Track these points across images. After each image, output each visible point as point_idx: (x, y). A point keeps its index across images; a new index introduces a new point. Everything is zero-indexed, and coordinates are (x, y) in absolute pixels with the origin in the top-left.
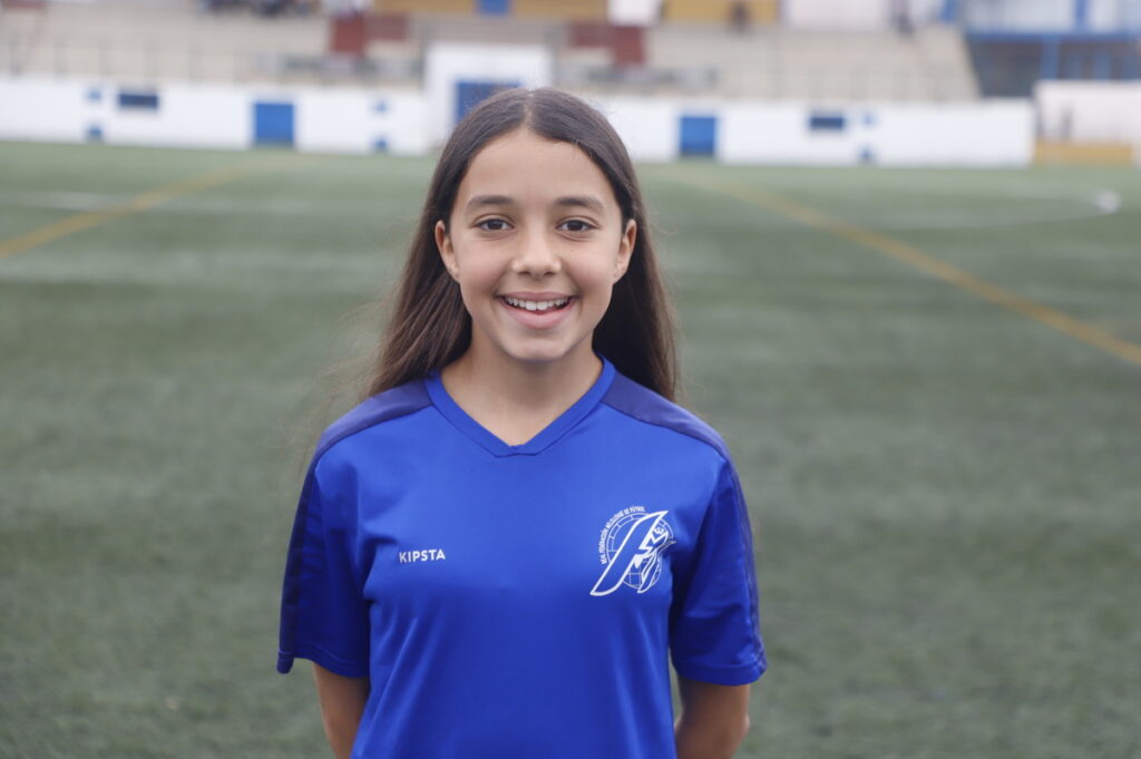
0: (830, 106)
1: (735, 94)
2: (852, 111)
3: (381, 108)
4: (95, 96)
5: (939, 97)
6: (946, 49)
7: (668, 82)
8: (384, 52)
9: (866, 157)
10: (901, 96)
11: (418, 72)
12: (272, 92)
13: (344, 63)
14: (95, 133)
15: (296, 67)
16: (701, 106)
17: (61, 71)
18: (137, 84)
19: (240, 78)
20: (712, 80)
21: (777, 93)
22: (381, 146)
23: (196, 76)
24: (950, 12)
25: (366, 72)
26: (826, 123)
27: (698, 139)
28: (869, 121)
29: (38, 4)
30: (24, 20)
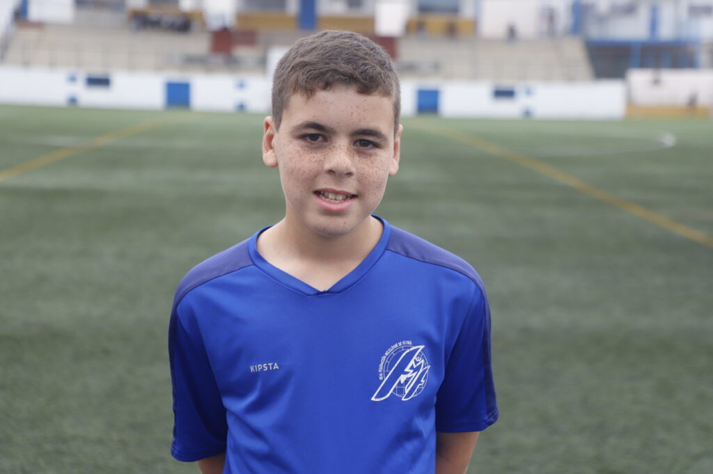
0: (506, 83)
1: (450, 77)
2: (519, 87)
3: (241, 86)
4: (73, 79)
5: (570, 79)
6: (574, 51)
7: (411, 69)
8: (242, 52)
9: (527, 113)
10: (548, 78)
11: (263, 63)
12: (176, 76)
13: (219, 59)
14: (73, 101)
15: (191, 61)
16: (430, 83)
17: (52, 65)
18: (98, 71)
19: (158, 68)
20: (436, 68)
21: (475, 76)
22: (241, 107)
23: (132, 67)
24: (577, 27)
25: (232, 64)
26: (503, 94)
27: (428, 103)
28: (529, 92)
29: (39, 25)
30: (30, 35)
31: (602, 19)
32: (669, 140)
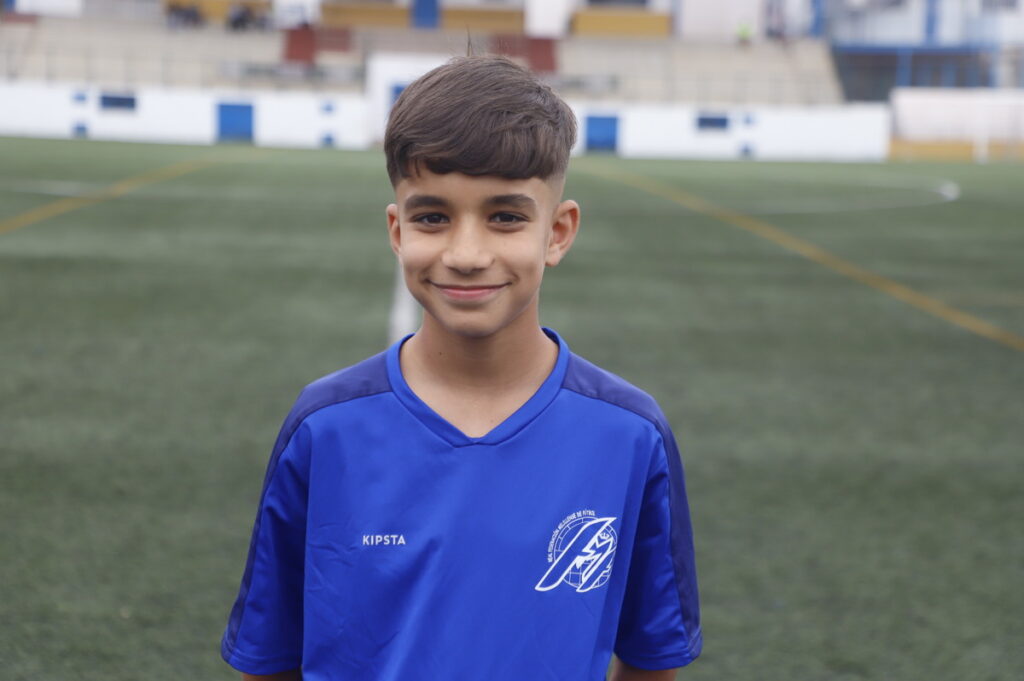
0: (715, 109)
1: (633, 98)
2: (734, 113)
3: (329, 109)
4: (80, 98)
5: (809, 101)
6: (814, 59)
7: (577, 85)
8: (331, 61)
9: (746, 151)
10: (776, 100)
11: (360, 78)
12: (234, 95)
13: (296, 70)
14: (81, 130)
15: (254, 74)
16: (604, 108)
17: (51, 76)
18: (118, 88)
19: (206, 83)
20: (614, 84)
21: (670, 97)
22: (328, 141)
23: (168, 81)
24: (819, 27)
25: (314, 77)
26: (712, 123)
27: (604, 135)
28: (748, 121)
29: (32, 19)
30: (19, 32)
31: (855, 15)
32: (950, 191)
